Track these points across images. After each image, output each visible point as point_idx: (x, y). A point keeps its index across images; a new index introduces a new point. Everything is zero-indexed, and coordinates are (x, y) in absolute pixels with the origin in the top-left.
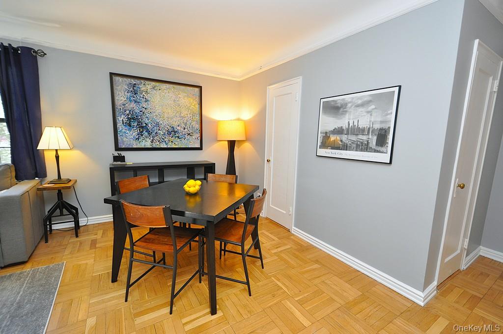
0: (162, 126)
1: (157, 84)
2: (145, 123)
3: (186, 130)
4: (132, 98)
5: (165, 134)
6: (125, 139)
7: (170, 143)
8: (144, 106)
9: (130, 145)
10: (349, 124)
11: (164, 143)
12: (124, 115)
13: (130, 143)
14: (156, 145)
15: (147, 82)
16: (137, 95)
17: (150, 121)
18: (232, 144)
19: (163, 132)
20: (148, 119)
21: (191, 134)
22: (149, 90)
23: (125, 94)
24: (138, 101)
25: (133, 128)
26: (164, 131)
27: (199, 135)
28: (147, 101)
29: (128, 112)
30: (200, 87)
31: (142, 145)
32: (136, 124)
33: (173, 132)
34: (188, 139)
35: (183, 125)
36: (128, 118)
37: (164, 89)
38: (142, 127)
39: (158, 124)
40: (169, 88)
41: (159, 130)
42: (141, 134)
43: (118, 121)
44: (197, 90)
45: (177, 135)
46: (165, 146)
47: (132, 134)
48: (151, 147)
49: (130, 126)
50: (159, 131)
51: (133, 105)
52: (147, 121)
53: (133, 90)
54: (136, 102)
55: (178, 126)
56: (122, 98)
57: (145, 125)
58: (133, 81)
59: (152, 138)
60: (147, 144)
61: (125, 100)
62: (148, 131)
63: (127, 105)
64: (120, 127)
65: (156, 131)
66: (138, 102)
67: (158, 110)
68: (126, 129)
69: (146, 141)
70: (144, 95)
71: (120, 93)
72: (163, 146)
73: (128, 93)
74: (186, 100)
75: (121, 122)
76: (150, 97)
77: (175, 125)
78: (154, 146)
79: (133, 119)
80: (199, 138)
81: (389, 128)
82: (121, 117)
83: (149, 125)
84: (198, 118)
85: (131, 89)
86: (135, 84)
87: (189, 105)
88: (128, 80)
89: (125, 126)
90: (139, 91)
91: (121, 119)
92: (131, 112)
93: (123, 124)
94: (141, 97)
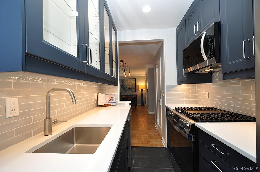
5: (128, 89)
8: (124, 84)
14: (126, 91)
17: (125, 86)
18: (142, 90)
22: (126, 81)
27: (135, 89)
29: (122, 85)
30: (135, 79)
31: (124, 91)
32: (123, 87)
33: (130, 88)
34: (133, 90)
35: (132, 87)
39: (127, 87)
44: (134, 79)
47: (122, 89)
60: (125, 91)
61: (121, 83)
62: (125, 89)
67: (127, 84)
70: (124, 82)
72: (128, 91)
74: (133, 82)
84: (135, 85)
88: (122, 80)
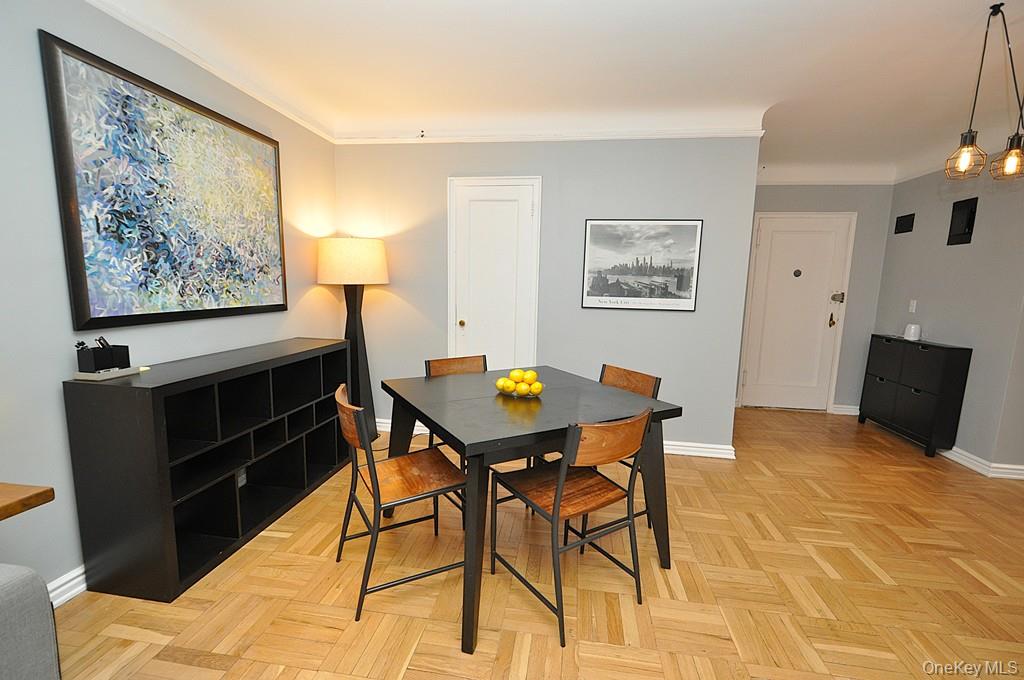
0: (204, 244)
1: (187, 113)
2: (162, 234)
3: (255, 257)
4: (121, 145)
5: (210, 269)
6: (106, 287)
7: (224, 295)
8: (156, 175)
9: (122, 305)
10: (638, 262)
11: (210, 295)
12: (101, 199)
13: (124, 301)
14: (194, 303)
15: (162, 101)
16: (135, 136)
17: (173, 225)
19: (207, 263)
20: (169, 221)
21: (265, 269)
22: (166, 127)
23: (99, 127)
24: (141, 158)
25: (130, 246)
26: (210, 260)
27: (279, 272)
28: (162, 161)
29: (111, 190)
30: (276, 144)
31: (156, 306)
32: (136, 234)
33: (227, 262)
34: (260, 284)
35: (249, 245)
36: (113, 212)
37: (204, 133)
38: (156, 246)
39: (193, 239)
40: (214, 131)
41: (198, 256)
42: (151, 269)
43: (82, 223)
44: (269, 149)
45: (238, 273)
46: (214, 306)
47: (128, 267)
48: (180, 309)
49: (121, 240)
50: (199, 261)
51: (124, 169)
52: (166, 228)
53: (123, 118)
54: (133, 159)
55: (239, 246)
56: (90, 139)
57: (162, 239)
58: (124, 88)
59: (181, 282)
60: (168, 300)
61: (101, 149)
62: (169, 258)
63: (106, 166)
64: (90, 242)
65: (189, 260)
66: (141, 162)
67: (193, 192)
68: (108, 252)
69: (167, 291)
70: (153, 140)
71: (83, 119)
72: (210, 304)
73: (108, 123)
74: (247, 166)
75: (93, 224)
76: (171, 151)
77: (232, 241)
78: (189, 307)
79: (129, 215)
80: (280, 279)
81: (692, 268)
82: (90, 207)
83: (173, 239)
85: (118, 114)
86: (128, 97)
87: (258, 189)
88: (108, 80)
89: (104, 239)
90: (139, 124)
91: (91, 213)
92: (121, 193)
93: (98, 231)
94: (145, 143)
